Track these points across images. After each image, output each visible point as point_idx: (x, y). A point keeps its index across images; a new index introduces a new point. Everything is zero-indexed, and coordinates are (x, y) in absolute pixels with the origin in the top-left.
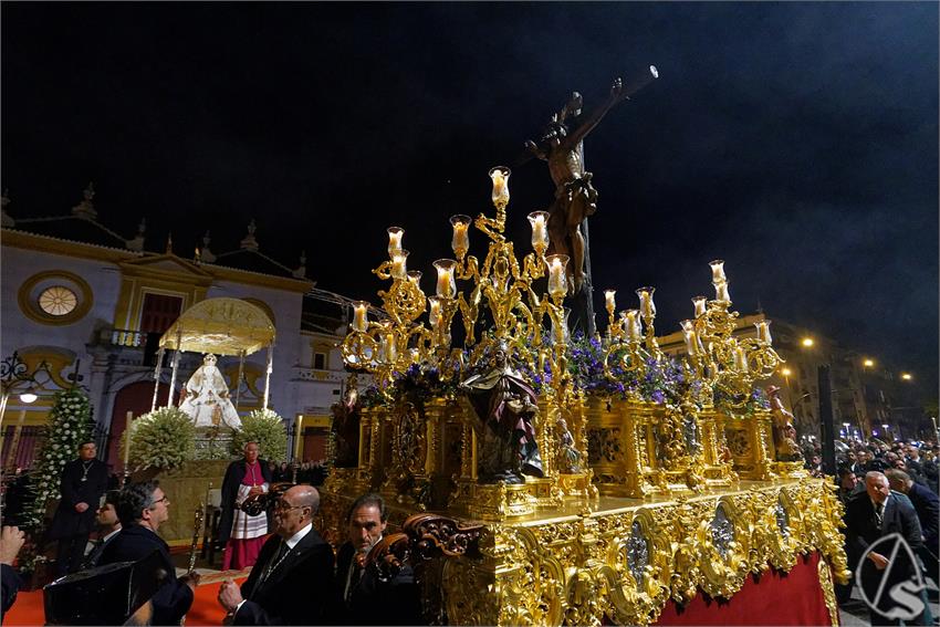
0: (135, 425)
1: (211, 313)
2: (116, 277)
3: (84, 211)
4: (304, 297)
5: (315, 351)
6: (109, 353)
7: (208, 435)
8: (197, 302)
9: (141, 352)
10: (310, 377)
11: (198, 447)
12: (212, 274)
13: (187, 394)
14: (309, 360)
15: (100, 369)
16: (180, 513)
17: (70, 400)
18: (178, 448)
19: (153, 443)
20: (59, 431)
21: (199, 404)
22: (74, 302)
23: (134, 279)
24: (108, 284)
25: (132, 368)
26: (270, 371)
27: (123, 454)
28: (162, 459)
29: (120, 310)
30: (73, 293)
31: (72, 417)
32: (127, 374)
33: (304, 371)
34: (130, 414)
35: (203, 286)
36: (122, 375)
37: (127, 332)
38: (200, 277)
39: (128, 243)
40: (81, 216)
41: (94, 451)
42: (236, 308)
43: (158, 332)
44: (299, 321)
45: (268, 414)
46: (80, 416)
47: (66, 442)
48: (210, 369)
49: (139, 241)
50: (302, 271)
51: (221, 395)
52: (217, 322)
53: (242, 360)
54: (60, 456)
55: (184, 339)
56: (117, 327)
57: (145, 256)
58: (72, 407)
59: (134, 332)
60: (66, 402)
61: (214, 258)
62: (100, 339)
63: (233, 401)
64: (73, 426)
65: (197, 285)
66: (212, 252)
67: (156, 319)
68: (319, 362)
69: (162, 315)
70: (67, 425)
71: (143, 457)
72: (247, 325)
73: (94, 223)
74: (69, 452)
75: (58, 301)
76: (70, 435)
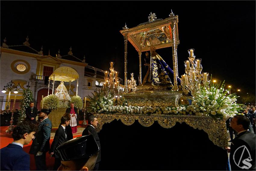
0: (44, 99)
1: (62, 71)
2: (36, 62)
3: (26, 44)
4: (85, 68)
5: (88, 81)
6: (35, 81)
7: (63, 102)
8: (57, 68)
9: (44, 81)
10: (87, 88)
11: (60, 105)
12: (61, 61)
13: (56, 91)
14: (87, 84)
15: (34, 85)
16: (57, 120)
17: (27, 92)
18: (55, 105)
19: (49, 103)
20: (25, 100)
21: (60, 94)
22: (25, 68)
23: (40, 62)
24: (34, 63)
25: (42, 85)
26: (78, 86)
27: (42, 106)
28: (51, 107)
29: (37, 70)
30: (25, 65)
31: (28, 96)
32: (40, 87)
33: (86, 87)
34: (43, 96)
35: (59, 64)
36: (39, 87)
37: (40, 76)
38: (58, 62)
39: (39, 53)
40: (25, 45)
41: (34, 105)
42: (68, 70)
43: (48, 76)
44: (84, 74)
45: (77, 97)
46: (30, 96)
47: (27, 103)
48: (62, 85)
49: (41, 52)
50: (84, 61)
51: (65, 92)
52: (63, 73)
53: (70, 83)
54: (26, 106)
55: (55, 77)
56: (37, 75)
57: (43, 56)
58: (28, 94)
59: (42, 76)
60: (26, 93)
61: (61, 57)
62: (33, 78)
63: (68, 93)
64: (29, 99)
65: (57, 64)
66: (61, 55)
67: (47, 73)
68: (89, 85)
69: (48, 72)
70: (27, 98)
71: (47, 107)
72: (71, 74)
73: (29, 47)
74: (28, 105)
75: (21, 68)
76: (28, 101)
